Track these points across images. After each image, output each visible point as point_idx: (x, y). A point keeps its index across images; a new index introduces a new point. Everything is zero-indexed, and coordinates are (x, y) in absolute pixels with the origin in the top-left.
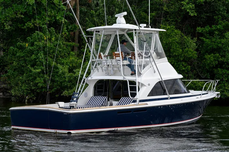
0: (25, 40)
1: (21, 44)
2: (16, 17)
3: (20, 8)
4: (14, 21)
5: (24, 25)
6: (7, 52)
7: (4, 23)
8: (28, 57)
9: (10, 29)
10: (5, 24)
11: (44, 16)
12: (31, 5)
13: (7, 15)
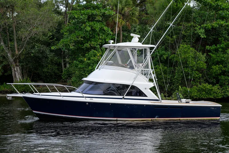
0: (84, 56)
2: (77, 40)
4: (77, 43)
6: (72, 65)
7: (69, 44)
8: (86, 68)
11: (98, 39)
12: (88, 31)
13: (71, 38)
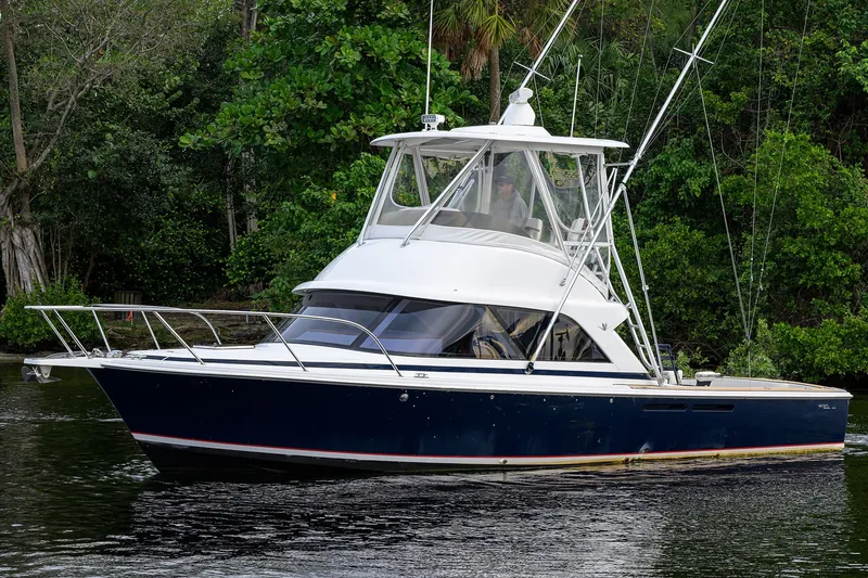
1: (316, 194)
2: (299, 108)
4: (297, 119)
6: (270, 220)
7: (263, 125)
9: (283, 143)
10: (265, 128)
11: (391, 103)
12: (350, 66)
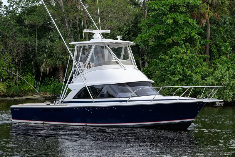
0: (165, 53)
1: (163, 57)
2: (158, 35)
3: (161, 27)
4: (157, 38)
5: (165, 41)
6: (151, 64)
7: (148, 39)
8: (168, 67)
9: (154, 44)
11: (181, 33)
12: (170, 24)
13: (151, 33)
